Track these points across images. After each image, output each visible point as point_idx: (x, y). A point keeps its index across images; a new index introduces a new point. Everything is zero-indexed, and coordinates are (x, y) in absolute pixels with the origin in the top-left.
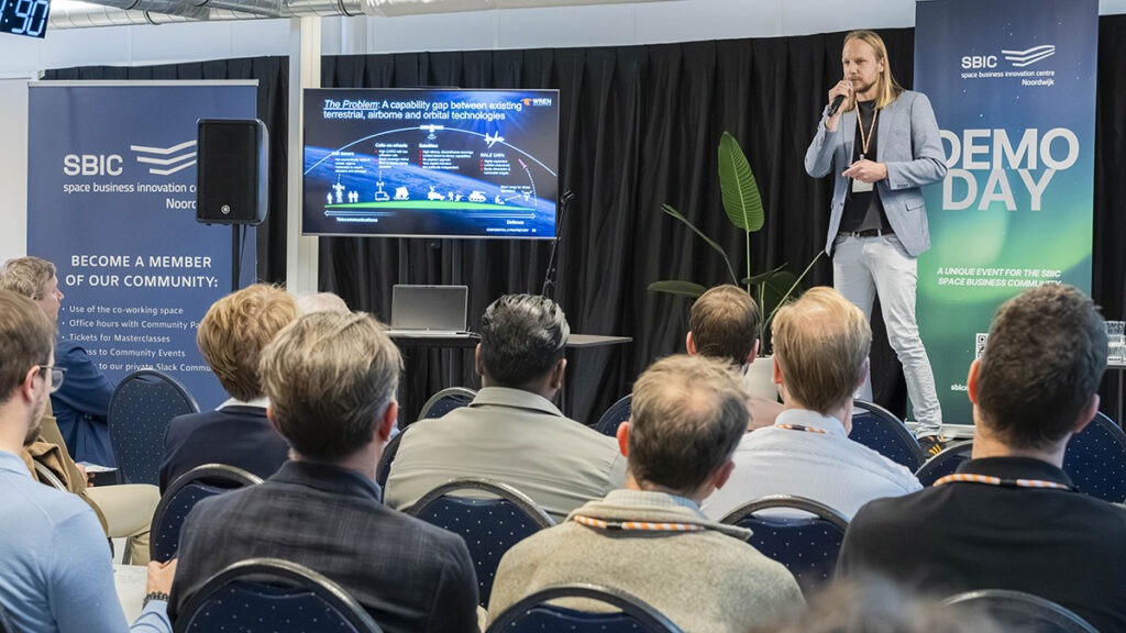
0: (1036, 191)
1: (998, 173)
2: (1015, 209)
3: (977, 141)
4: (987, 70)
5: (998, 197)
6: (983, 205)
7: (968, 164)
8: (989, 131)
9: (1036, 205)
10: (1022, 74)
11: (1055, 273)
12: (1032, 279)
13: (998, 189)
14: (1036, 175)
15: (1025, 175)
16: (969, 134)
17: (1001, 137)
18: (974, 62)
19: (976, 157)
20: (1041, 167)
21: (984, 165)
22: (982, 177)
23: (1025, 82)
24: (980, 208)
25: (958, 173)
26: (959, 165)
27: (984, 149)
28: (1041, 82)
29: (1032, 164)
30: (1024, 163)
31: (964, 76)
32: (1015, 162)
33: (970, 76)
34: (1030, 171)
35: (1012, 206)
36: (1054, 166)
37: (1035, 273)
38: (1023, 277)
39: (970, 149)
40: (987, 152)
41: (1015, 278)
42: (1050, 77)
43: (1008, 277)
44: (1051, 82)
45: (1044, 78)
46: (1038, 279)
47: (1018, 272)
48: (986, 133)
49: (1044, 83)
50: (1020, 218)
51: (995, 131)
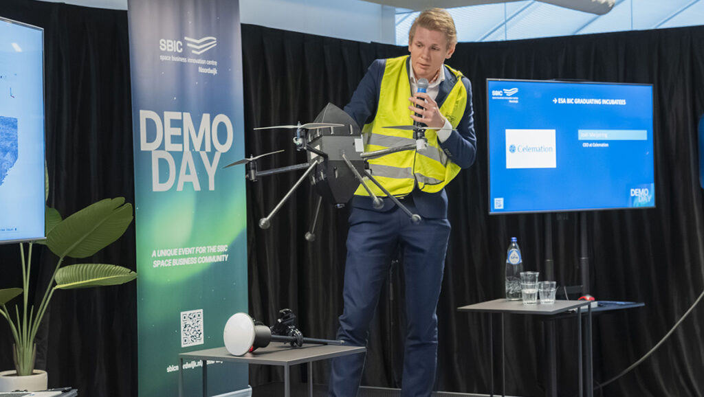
0: (211, 171)
1: (188, 158)
2: (200, 190)
3: (173, 123)
5: (188, 178)
6: (180, 187)
7: (169, 145)
8: (180, 113)
9: (212, 187)
11: (224, 248)
12: (213, 254)
13: (188, 172)
14: (211, 156)
15: (204, 156)
16: (168, 116)
17: (188, 120)
19: (174, 139)
20: (213, 150)
21: (177, 147)
22: (178, 156)
24: (178, 190)
25: (161, 154)
26: (162, 147)
27: (177, 131)
29: (208, 147)
30: (203, 148)
32: (197, 148)
34: (207, 153)
35: (197, 187)
36: (220, 149)
37: (213, 249)
38: (207, 254)
39: (169, 131)
40: (180, 134)
41: (202, 255)
43: (198, 255)
46: (216, 254)
47: (204, 250)
48: (177, 115)
50: (203, 197)
51: (184, 114)
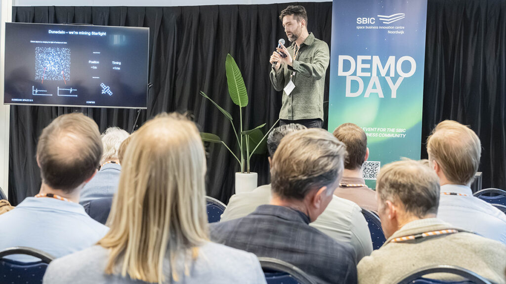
0: (394, 88)
1: (375, 79)
2: (383, 97)
3: (364, 62)
4: (369, 25)
5: (374, 91)
6: (367, 95)
7: (359, 73)
8: (370, 57)
9: (394, 95)
10: (388, 28)
11: (403, 130)
12: (391, 133)
13: (374, 87)
14: (394, 80)
15: (388, 79)
16: (360, 58)
17: (376, 60)
18: (363, 21)
19: (363, 70)
20: (397, 76)
21: (368, 74)
22: (366, 80)
23: (389, 32)
24: (365, 97)
25: (354, 78)
26: (355, 74)
27: (368, 66)
28: (397, 32)
29: (392, 74)
30: (388, 74)
31: (358, 28)
32: (383, 73)
33: (361, 28)
34: (391, 77)
35: (381, 95)
36: (404, 75)
37: (393, 130)
38: (387, 132)
39: (360, 66)
41: (382, 133)
42: (402, 30)
43: (379, 132)
44: (402, 32)
45: (399, 30)
46: (395, 133)
47: (384, 130)
48: (369, 58)
49: (399, 33)
50: (386, 101)
51: (374, 57)
